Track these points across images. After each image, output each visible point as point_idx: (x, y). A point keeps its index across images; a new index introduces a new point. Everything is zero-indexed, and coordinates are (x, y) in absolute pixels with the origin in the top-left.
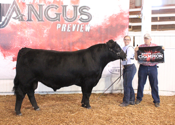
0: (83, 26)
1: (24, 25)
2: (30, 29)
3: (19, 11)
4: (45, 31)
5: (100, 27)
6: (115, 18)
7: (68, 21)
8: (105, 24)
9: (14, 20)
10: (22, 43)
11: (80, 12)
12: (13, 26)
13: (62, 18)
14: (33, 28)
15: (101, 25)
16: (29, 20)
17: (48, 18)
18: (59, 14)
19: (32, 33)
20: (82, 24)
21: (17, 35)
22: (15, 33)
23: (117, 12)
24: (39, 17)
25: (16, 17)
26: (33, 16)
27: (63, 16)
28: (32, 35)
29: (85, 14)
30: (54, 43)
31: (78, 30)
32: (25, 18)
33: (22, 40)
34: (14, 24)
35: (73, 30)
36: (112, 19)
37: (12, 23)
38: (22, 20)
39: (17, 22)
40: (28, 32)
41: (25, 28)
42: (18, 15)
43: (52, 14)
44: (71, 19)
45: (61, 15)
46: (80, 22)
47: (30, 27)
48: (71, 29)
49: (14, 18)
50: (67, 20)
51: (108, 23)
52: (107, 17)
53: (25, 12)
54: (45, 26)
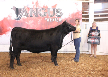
1: (29, 19)
3: (26, 12)
4: (39, 21)
6: (75, 15)
9: (24, 16)
11: (56, 12)
12: (23, 19)
13: (47, 15)
14: (33, 20)
15: (67, 18)
16: (31, 16)
18: (46, 13)
20: (58, 18)
21: (25, 23)
23: (76, 11)
26: (33, 14)
28: (32, 23)
29: (59, 12)
31: (55, 21)
32: (29, 15)
33: (28, 25)
35: (53, 21)
36: (73, 15)
38: (28, 16)
39: (25, 17)
41: (29, 20)
42: (26, 14)
43: (42, 13)
44: (52, 15)
45: (47, 13)
46: (56, 17)
47: (32, 20)
48: (52, 20)
50: (50, 16)
51: (71, 17)
52: (71, 14)
53: (29, 12)
54: (39, 19)
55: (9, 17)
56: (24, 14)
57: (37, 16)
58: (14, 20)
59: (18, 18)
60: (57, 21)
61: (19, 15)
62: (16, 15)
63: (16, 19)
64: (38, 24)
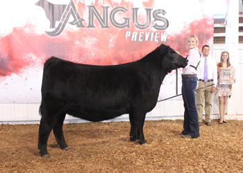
0: (158, 35)
1: (84, 33)
2: (91, 37)
3: (77, 14)
4: (111, 40)
5: (179, 37)
6: (197, 26)
7: (140, 28)
8: (185, 32)
9: (71, 26)
10: (81, 55)
12: (69, 33)
13: (132, 24)
14: (95, 36)
15: (180, 33)
16: (91, 26)
17: (115, 23)
19: (94, 42)
20: (157, 32)
21: (74, 45)
22: (72, 43)
23: (199, 18)
24: (103, 22)
25: (74, 21)
26: (96, 21)
27: (134, 21)
28: (94, 45)
29: (160, 19)
30: (122, 56)
31: (151, 40)
32: (86, 24)
33: (81, 51)
34: (71, 31)
35: (146, 39)
36: (192, 26)
37: (68, 29)
39: (75, 28)
40: (89, 41)
41: (85, 36)
44: (143, 26)
45: (131, 20)
46: (155, 30)
47: (92, 35)
48: (143, 38)
49: (72, 23)
50: (139, 26)
52: (187, 23)
53: (85, 16)
54: (111, 33)
55: (29, 26)
56: (71, 19)
57: (107, 27)
58: (44, 34)
59: (54, 29)
60: (156, 40)
62: (48, 23)
63: (48, 33)
64: (109, 47)
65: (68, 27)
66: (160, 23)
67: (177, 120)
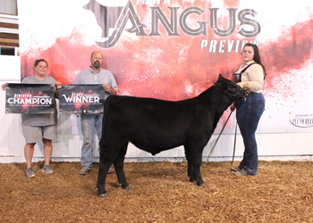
1: (146, 43)
2: (155, 48)
3: (137, 19)
4: (181, 52)
5: (275, 46)
6: (301, 30)
7: (220, 35)
8: (284, 40)
9: (129, 34)
10: (141, 72)
11: (240, 19)
12: (126, 44)
14: (160, 47)
15: (277, 41)
16: (154, 33)
17: (186, 29)
19: (158, 55)
20: (245, 40)
21: (133, 58)
22: (130, 56)
23: (304, 19)
24: (170, 28)
25: (132, 28)
26: (161, 26)
27: (212, 27)
28: (159, 59)
30: (197, 73)
31: (237, 51)
33: (142, 68)
34: (129, 41)
35: (229, 50)
37: (125, 39)
38: (142, 33)
39: (134, 37)
40: (152, 53)
41: (147, 47)
42: (134, 26)
44: (225, 31)
45: (208, 25)
46: (240, 37)
47: (156, 46)
48: (225, 48)
49: (130, 31)
50: (219, 32)
51: (289, 39)
52: (287, 27)
53: (147, 21)
54: (182, 42)
55: (75, 35)
56: (129, 25)
57: (176, 34)
58: (94, 46)
59: (107, 39)
61: (111, 31)
62: (100, 30)
63: (100, 44)
64: (179, 61)
65: (125, 35)
66: (248, 28)
67: (274, 161)
